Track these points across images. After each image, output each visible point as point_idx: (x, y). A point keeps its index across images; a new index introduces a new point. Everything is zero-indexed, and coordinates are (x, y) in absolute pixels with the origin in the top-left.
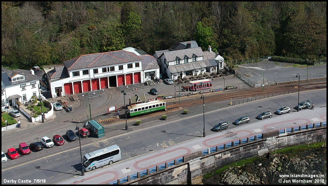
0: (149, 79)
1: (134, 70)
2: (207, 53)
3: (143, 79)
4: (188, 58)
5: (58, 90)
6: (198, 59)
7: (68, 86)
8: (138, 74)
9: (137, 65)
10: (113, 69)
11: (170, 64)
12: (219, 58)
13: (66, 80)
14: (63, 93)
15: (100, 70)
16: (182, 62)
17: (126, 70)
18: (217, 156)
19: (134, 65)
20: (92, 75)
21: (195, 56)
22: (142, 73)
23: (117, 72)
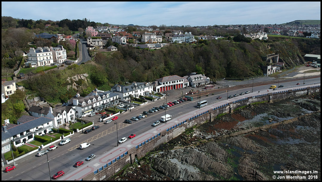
0: (185, 86)
1: (181, 82)
2: (204, 76)
3: (184, 86)
4: (198, 78)
5: (158, 90)
6: (202, 79)
7: (161, 88)
8: (182, 84)
9: (182, 81)
10: (175, 82)
11: (193, 80)
12: (208, 78)
13: (161, 86)
14: (159, 91)
15: (171, 82)
16: (197, 80)
17: (179, 83)
18: (237, 104)
19: (179, 81)
20: (169, 84)
21: (200, 77)
22: (184, 84)
23: (176, 83)
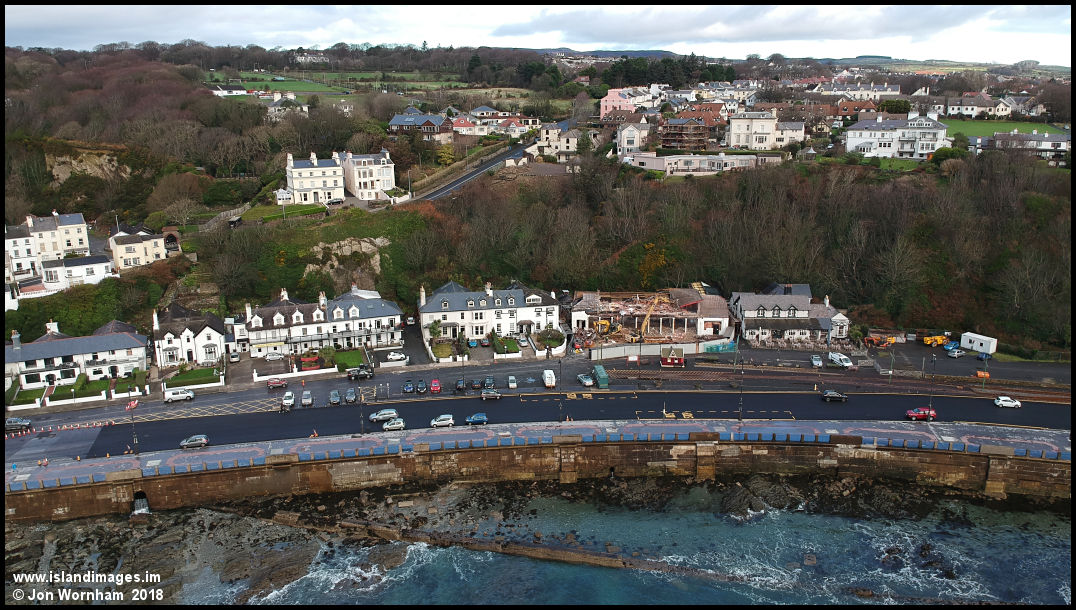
0: (708, 332)
2: (819, 307)
3: (702, 331)
4: (781, 310)
6: (801, 314)
11: (747, 314)
12: (841, 318)
16: (769, 314)
21: (794, 309)
22: (700, 321)
